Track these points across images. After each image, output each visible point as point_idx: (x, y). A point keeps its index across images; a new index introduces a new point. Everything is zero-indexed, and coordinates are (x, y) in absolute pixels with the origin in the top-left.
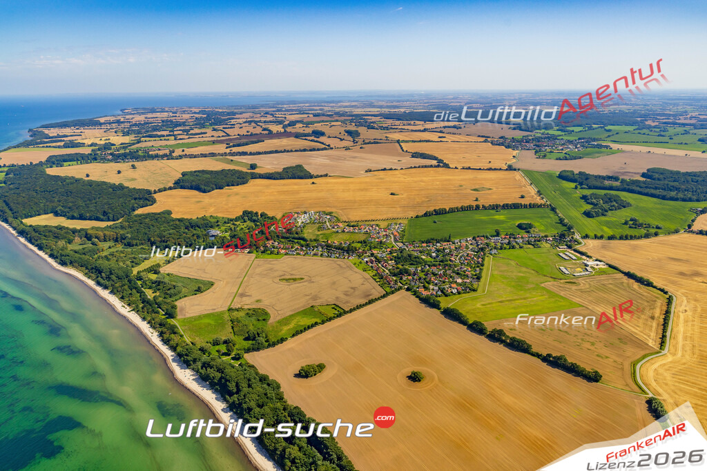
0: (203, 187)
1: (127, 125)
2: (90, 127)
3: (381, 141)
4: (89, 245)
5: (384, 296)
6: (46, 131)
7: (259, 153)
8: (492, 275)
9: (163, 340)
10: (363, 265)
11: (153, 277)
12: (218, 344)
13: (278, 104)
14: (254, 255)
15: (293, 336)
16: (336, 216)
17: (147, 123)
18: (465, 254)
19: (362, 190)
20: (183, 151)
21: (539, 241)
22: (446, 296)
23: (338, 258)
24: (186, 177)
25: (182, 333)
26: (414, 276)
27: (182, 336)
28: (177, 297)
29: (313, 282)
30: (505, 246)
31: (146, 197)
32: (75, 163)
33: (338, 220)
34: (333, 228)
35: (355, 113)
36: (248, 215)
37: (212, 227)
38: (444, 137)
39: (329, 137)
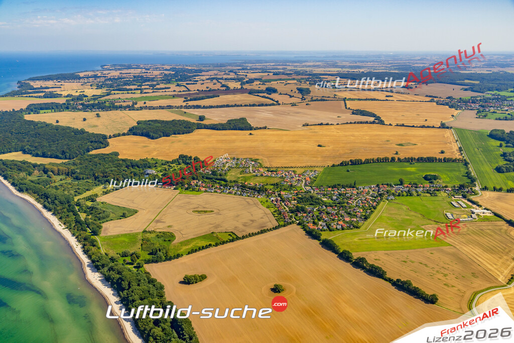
0: (151, 134)
1: (103, 79)
2: (70, 81)
3: (328, 99)
4: (45, 177)
5: (276, 228)
6: (32, 83)
7: (211, 107)
8: (380, 217)
9: (84, 251)
10: (269, 203)
11: (89, 204)
12: (126, 256)
13: (245, 63)
14: (178, 191)
15: (189, 253)
16: (260, 162)
17: (120, 78)
18: (363, 199)
19: (293, 141)
20: (145, 103)
21: (438, 191)
22: (330, 230)
23: (248, 196)
24: (140, 125)
25: (100, 246)
26: (309, 213)
27: (99, 248)
28: (105, 220)
29: (220, 214)
30: (404, 193)
31: (102, 141)
32: (50, 110)
33: (261, 166)
34: (254, 172)
35: (314, 72)
36: (183, 158)
37: (150, 167)
38: (392, 96)
39: (281, 94)
